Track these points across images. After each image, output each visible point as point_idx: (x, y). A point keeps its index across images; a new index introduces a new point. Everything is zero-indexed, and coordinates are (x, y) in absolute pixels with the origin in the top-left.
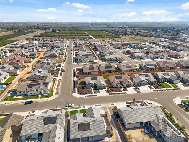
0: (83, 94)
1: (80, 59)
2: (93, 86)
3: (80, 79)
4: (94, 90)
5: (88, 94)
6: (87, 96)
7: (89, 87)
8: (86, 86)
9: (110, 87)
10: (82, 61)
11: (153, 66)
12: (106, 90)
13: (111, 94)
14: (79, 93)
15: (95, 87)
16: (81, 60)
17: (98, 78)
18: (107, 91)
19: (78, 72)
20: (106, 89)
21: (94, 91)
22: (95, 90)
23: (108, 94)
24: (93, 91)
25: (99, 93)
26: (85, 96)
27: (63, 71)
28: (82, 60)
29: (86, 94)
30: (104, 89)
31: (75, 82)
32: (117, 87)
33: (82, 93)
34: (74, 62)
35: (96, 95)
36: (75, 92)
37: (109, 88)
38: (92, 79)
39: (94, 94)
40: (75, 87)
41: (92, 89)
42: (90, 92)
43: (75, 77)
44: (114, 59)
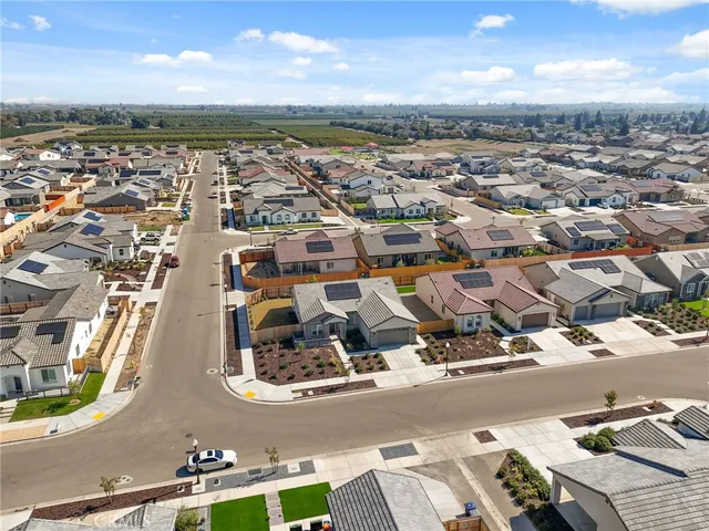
0: (291, 379)
1: (256, 212)
2: (343, 329)
3: (266, 296)
4: (348, 351)
5: (322, 375)
6: (318, 391)
7: (320, 338)
8: (300, 335)
9: (439, 335)
10: (265, 222)
11: (609, 231)
12: (418, 352)
13: (454, 372)
14: (263, 374)
15: (355, 338)
16: (261, 214)
17: (365, 285)
18: (429, 357)
19: (251, 265)
20: (416, 347)
21: (351, 359)
22: (357, 350)
23: (434, 373)
24: (345, 357)
25: (383, 367)
26: (305, 393)
27: (170, 262)
28: (264, 217)
29: (308, 376)
30: (407, 343)
31: (236, 318)
32: (475, 333)
33: (285, 373)
34: (225, 224)
35: (371, 384)
36: (238, 371)
37: (432, 339)
38: (333, 294)
39: (354, 377)
40: (236, 342)
41: (338, 346)
42: (332, 365)
43: (233, 288)
44: (414, 208)
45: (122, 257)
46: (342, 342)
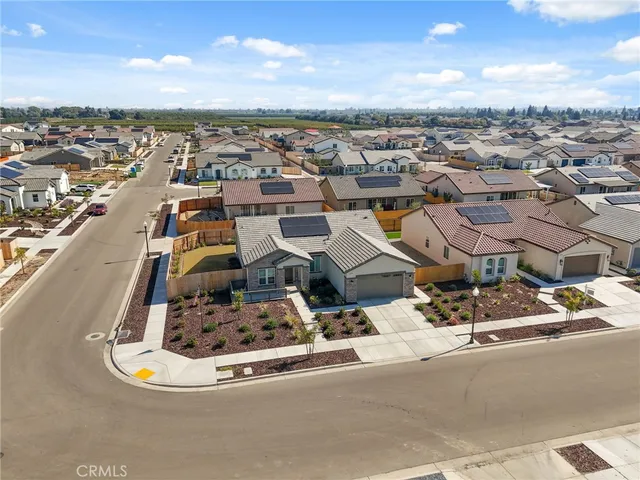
0: (218, 348)
1: (209, 166)
2: (304, 276)
4: (312, 306)
5: (270, 342)
6: (261, 368)
7: (271, 290)
8: (242, 284)
9: (444, 286)
10: (219, 177)
11: (619, 178)
12: (418, 308)
13: (483, 338)
14: (177, 341)
16: (215, 168)
17: (336, 220)
18: (439, 316)
19: (192, 213)
20: (415, 301)
21: (317, 318)
22: (326, 304)
24: (307, 315)
25: (368, 330)
26: (238, 371)
28: (218, 172)
29: (247, 344)
30: (400, 296)
32: (498, 282)
33: (210, 339)
34: (175, 180)
35: (350, 356)
37: (436, 291)
38: (290, 229)
39: (321, 345)
41: (298, 300)
42: (286, 326)
43: (164, 234)
44: (386, 165)
45: (36, 204)
46: (303, 293)
